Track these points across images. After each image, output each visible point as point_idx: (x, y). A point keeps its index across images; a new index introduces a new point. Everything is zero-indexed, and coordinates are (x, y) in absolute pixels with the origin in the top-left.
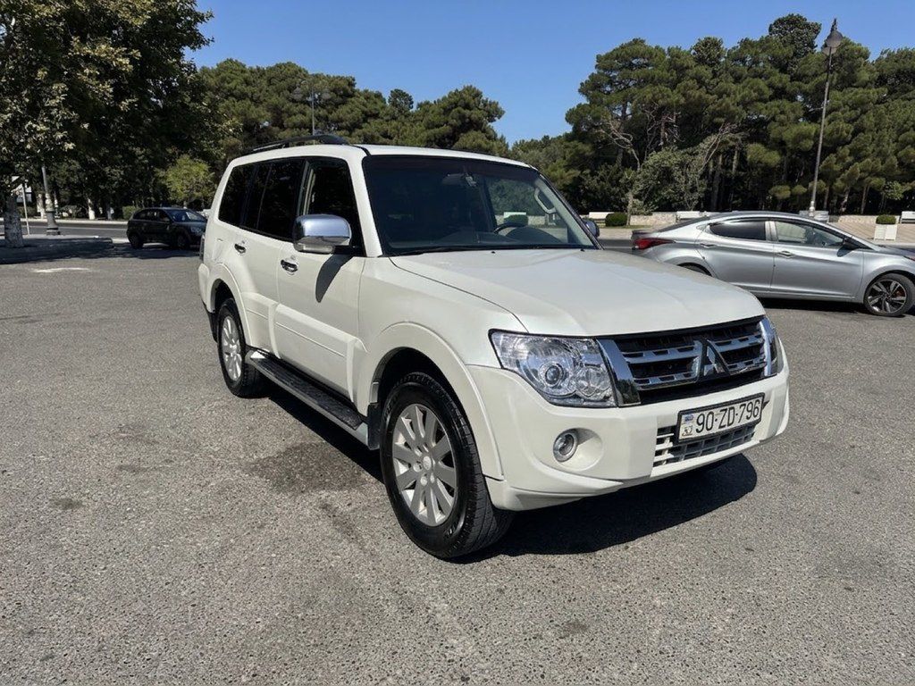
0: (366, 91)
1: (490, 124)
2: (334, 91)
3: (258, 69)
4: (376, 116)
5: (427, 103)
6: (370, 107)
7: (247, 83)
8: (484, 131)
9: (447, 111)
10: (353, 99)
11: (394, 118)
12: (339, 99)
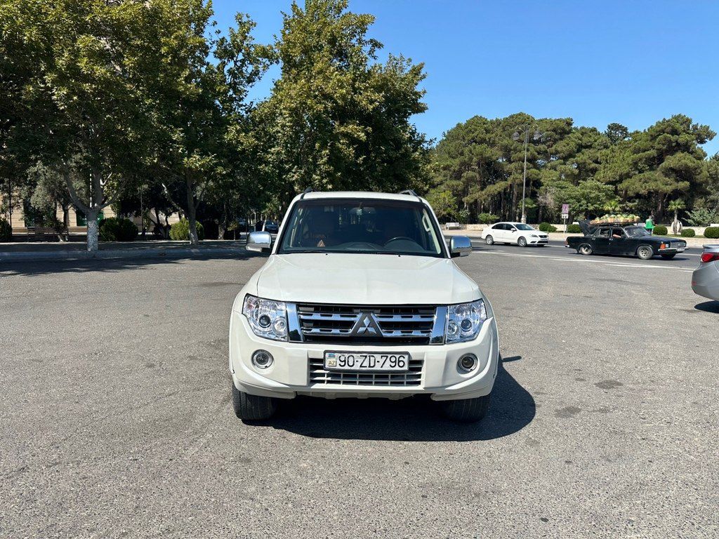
0: (583, 128)
1: (699, 145)
2: (554, 130)
3: (497, 120)
4: (589, 147)
5: (637, 132)
6: (585, 140)
7: (487, 131)
8: (692, 153)
9: (653, 138)
10: (570, 135)
11: (606, 147)
12: (557, 137)
